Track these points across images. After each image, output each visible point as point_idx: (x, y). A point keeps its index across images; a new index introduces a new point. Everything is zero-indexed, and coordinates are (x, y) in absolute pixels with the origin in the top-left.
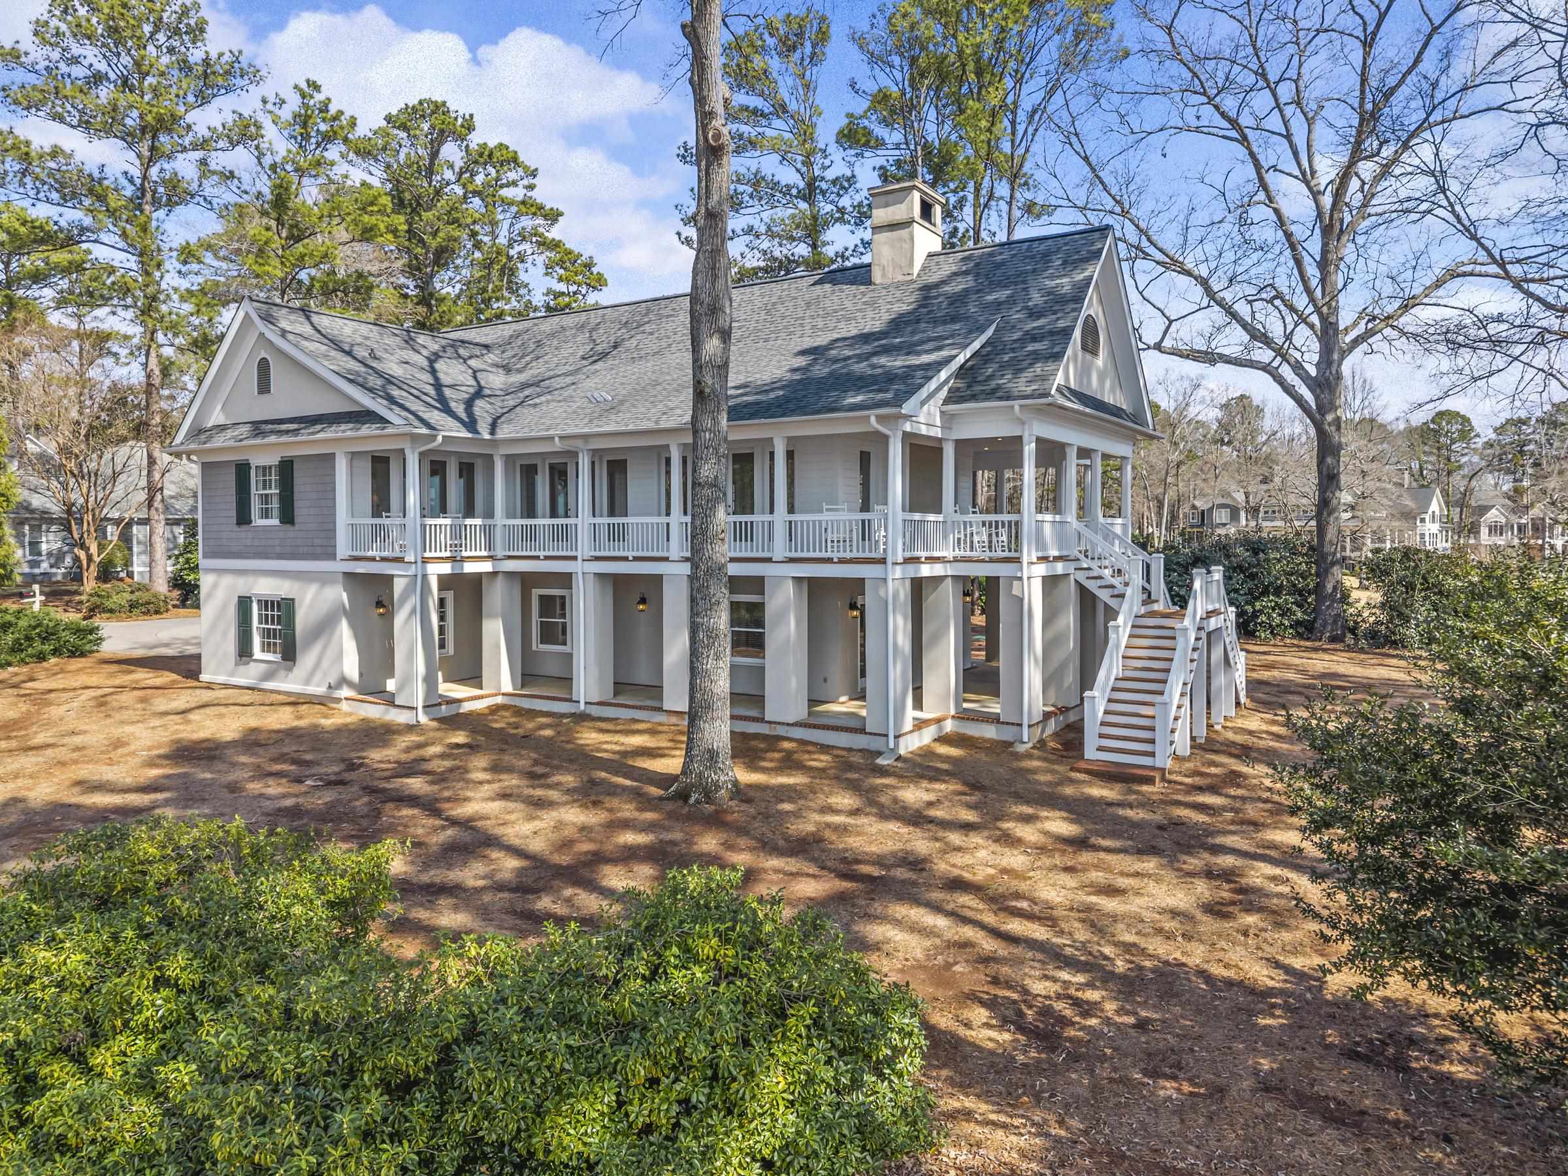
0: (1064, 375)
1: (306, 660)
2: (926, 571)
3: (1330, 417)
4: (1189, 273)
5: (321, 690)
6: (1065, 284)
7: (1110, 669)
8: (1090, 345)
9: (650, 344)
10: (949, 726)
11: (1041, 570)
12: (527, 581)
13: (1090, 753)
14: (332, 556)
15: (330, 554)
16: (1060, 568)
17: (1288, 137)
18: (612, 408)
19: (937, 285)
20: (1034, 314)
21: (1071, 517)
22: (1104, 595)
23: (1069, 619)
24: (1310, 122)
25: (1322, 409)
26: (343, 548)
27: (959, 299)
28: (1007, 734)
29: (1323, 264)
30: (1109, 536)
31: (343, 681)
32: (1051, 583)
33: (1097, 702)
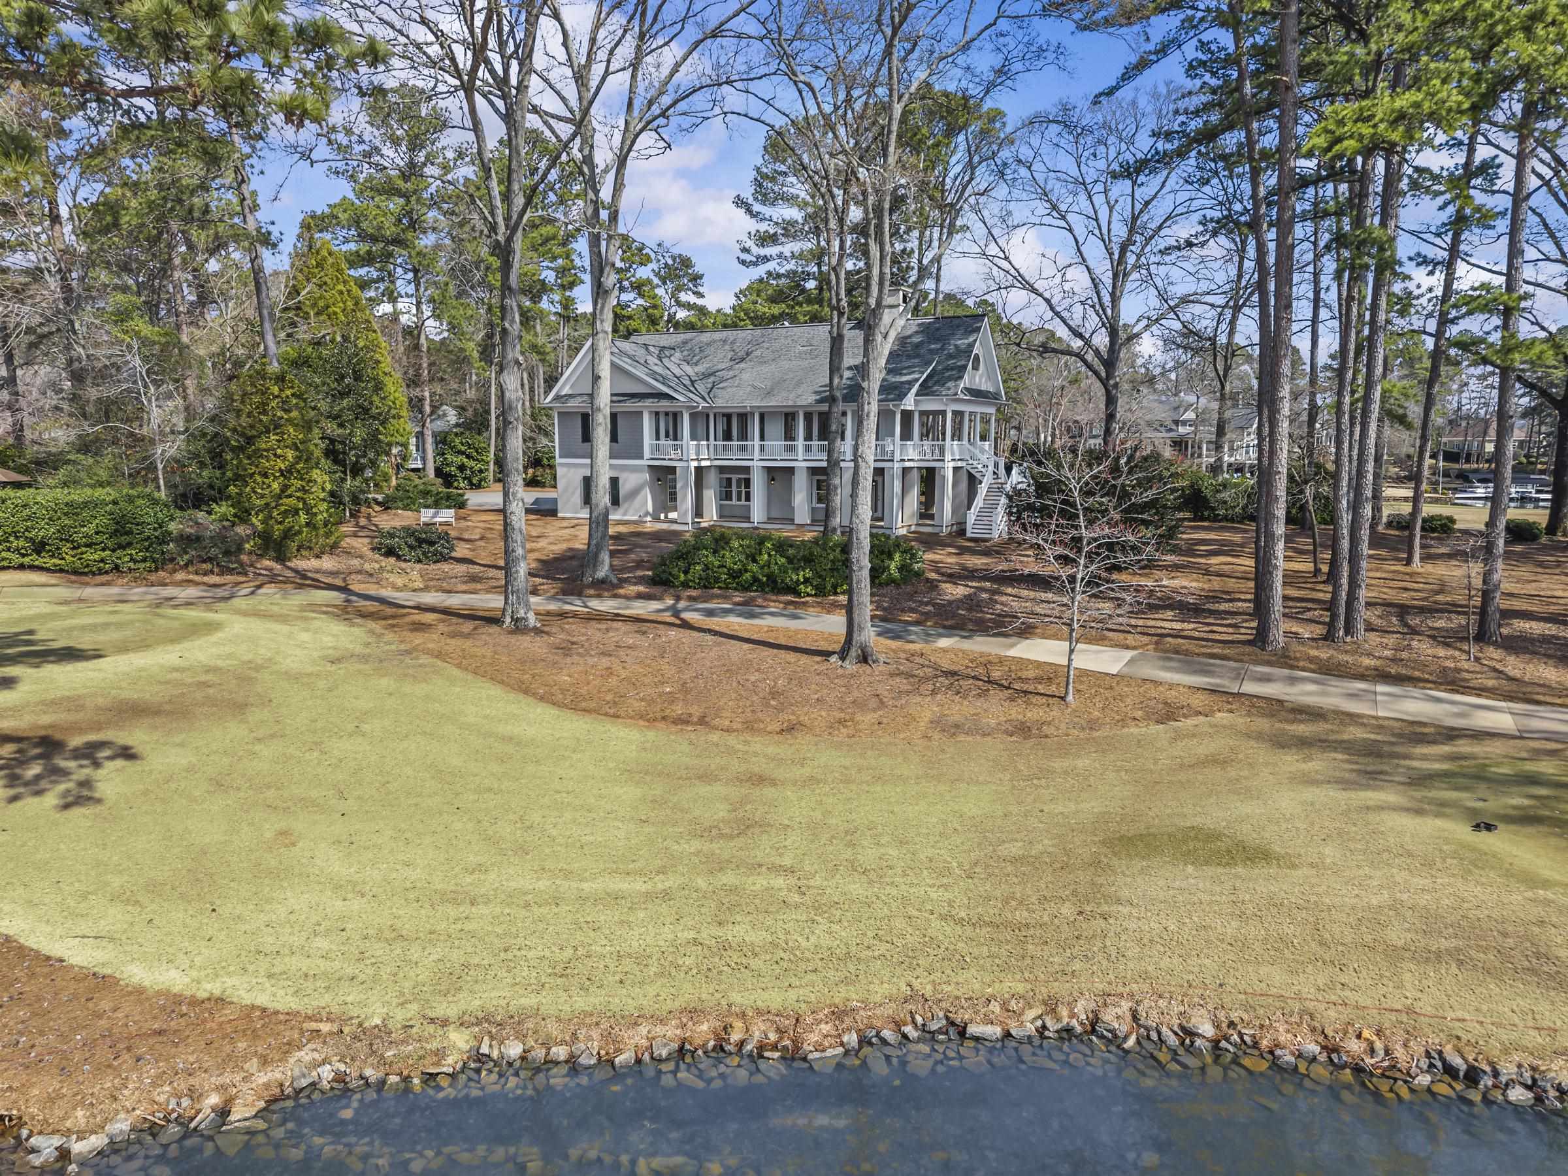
0: (966, 382)
1: (624, 506)
2: (908, 464)
3: (1112, 382)
4: (1041, 295)
5: (635, 518)
6: (963, 343)
7: (979, 502)
8: (976, 368)
9: (768, 355)
10: (913, 528)
11: (952, 464)
12: (722, 469)
13: (969, 535)
14: (642, 458)
15: (640, 456)
16: (959, 464)
17: (1097, 220)
18: (769, 393)
19: (909, 337)
20: (950, 356)
21: (965, 442)
22: (978, 475)
23: (964, 485)
24: (1111, 209)
25: (1109, 377)
26: (647, 453)
27: (918, 346)
28: (936, 530)
29: (1113, 294)
30: (982, 451)
31: (647, 514)
32: (956, 469)
33: (971, 517)
